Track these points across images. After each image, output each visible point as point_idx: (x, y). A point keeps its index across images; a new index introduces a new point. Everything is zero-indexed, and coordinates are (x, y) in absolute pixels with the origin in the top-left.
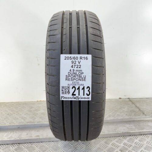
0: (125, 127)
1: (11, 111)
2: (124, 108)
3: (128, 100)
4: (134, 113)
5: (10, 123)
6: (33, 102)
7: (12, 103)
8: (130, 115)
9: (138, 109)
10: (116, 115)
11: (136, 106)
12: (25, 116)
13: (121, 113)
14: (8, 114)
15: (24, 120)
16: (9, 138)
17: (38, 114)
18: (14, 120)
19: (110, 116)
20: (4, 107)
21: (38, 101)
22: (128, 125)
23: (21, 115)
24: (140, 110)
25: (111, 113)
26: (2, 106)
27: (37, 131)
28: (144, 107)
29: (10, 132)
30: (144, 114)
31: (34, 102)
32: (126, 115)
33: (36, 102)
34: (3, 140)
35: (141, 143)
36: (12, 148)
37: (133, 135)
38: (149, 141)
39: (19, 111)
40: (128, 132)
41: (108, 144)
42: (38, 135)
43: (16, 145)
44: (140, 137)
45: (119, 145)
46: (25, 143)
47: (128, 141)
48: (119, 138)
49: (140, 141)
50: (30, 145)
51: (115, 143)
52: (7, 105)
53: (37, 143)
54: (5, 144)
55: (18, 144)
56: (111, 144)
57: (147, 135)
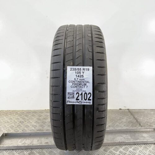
0: (122, 137)
1: (23, 119)
2: (123, 119)
3: (128, 110)
4: (132, 124)
5: (22, 131)
6: (41, 110)
7: (23, 111)
8: (127, 126)
9: (136, 121)
10: (115, 126)
11: (134, 117)
12: (35, 124)
13: (120, 123)
14: (20, 122)
15: (35, 128)
16: (23, 144)
17: (46, 122)
18: (26, 127)
19: (110, 126)
20: (16, 115)
21: (45, 110)
22: (124, 136)
23: (31, 123)
24: (137, 121)
25: (111, 124)
26: (14, 114)
27: (47, 138)
28: (141, 118)
29: (23, 139)
30: (140, 125)
31: (43, 110)
32: (124, 125)
33: (44, 110)
34: (19, 145)
35: (135, 151)
36: (26, 153)
37: (128, 145)
38: (141, 150)
39: (30, 119)
40: (124, 142)
41: (107, 152)
42: (47, 141)
43: (29, 150)
44: (134, 147)
45: (116, 152)
46: (37, 149)
47: (124, 150)
48: (116, 146)
49: (133, 150)
50: (40, 151)
51: (113, 150)
52: (18, 112)
53: (46, 149)
54: (20, 149)
55: (31, 149)
56: (109, 151)
57: (140, 145)
